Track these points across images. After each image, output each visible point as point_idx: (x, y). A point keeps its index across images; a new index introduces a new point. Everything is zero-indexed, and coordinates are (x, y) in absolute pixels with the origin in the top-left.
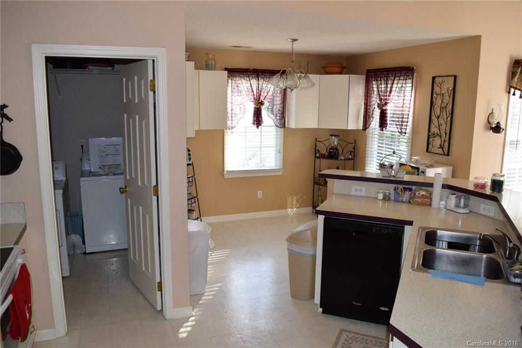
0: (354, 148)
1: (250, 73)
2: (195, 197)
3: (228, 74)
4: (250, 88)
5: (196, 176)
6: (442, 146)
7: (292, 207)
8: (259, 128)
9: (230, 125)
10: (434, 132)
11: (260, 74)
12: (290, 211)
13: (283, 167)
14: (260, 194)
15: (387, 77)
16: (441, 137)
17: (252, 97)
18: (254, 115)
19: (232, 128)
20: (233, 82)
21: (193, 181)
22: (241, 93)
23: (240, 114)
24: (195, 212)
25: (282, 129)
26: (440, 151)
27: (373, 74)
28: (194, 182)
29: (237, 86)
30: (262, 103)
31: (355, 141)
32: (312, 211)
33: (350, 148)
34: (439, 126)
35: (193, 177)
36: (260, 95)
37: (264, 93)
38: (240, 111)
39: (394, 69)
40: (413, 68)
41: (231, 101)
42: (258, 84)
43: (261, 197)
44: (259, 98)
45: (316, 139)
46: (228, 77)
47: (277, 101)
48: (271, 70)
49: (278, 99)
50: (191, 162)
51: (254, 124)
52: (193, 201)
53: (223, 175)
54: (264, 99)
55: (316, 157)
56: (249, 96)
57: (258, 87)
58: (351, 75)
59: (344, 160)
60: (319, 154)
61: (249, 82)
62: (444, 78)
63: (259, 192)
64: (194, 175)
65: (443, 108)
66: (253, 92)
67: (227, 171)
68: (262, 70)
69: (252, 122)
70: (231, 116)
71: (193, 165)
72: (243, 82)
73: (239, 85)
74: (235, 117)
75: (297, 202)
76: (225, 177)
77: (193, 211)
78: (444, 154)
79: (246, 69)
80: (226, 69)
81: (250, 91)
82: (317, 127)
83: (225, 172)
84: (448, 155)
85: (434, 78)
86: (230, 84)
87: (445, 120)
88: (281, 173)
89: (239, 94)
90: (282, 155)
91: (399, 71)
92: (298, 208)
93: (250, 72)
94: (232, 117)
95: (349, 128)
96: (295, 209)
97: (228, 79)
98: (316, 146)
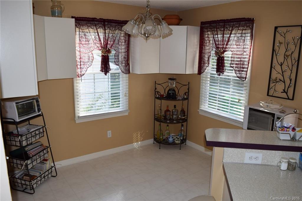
0: (188, 89)
1: (97, 23)
2: (48, 147)
3: (76, 22)
4: (97, 37)
5: (46, 126)
6: (286, 91)
7: (137, 141)
8: (107, 74)
9: (79, 73)
10: (276, 78)
11: (106, 23)
12: (136, 145)
13: (129, 108)
14: (109, 134)
15: (224, 27)
16: (284, 82)
17: (99, 45)
18: (102, 63)
19: (81, 76)
20: (81, 30)
21: (44, 131)
22: (88, 42)
23: (88, 62)
24: (48, 162)
25: (127, 75)
26: (284, 95)
27: (208, 25)
28: (45, 133)
29: (85, 35)
30: (109, 51)
31: (189, 83)
32: (153, 142)
33: (185, 89)
34: (283, 73)
35: (44, 128)
36: (107, 43)
37: (110, 41)
38: (89, 59)
39: (232, 21)
40: (253, 19)
41: (79, 50)
42: (105, 33)
43: (111, 136)
44: (107, 46)
45: (155, 82)
46: (76, 25)
47: (121, 49)
48: (116, 20)
49: (123, 47)
50: (40, 113)
51: (102, 71)
52: (45, 151)
53: (75, 121)
54: (111, 47)
55: (156, 98)
56: (97, 44)
57: (105, 36)
58: (188, 26)
59: (182, 100)
60: (159, 95)
61: (96, 31)
62: (289, 28)
63: (108, 132)
64: (45, 126)
65: (287, 56)
66: (100, 40)
67: (78, 117)
68: (108, 20)
69: (100, 69)
70: (79, 64)
71: (42, 115)
72: (90, 31)
73: (86, 34)
74: (84, 65)
75: (141, 136)
76: (77, 122)
77: (46, 160)
78: (289, 99)
79: (92, 18)
80: (72, 17)
81: (98, 40)
82: (158, 72)
83: (77, 118)
84: (293, 99)
85: (276, 28)
86: (78, 33)
87: (290, 66)
88: (127, 114)
89: (87, 42)
90: (127, 98)
91: (238, 22)
92: (142, 141)
93: (96, 21)
94: (81, 65)
95: (187, 73)
96: (140, 142)
97: (75, 28)
98: (156, 89)
